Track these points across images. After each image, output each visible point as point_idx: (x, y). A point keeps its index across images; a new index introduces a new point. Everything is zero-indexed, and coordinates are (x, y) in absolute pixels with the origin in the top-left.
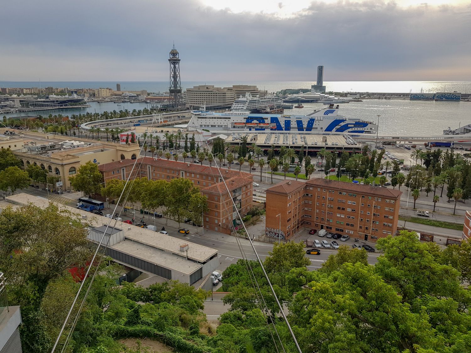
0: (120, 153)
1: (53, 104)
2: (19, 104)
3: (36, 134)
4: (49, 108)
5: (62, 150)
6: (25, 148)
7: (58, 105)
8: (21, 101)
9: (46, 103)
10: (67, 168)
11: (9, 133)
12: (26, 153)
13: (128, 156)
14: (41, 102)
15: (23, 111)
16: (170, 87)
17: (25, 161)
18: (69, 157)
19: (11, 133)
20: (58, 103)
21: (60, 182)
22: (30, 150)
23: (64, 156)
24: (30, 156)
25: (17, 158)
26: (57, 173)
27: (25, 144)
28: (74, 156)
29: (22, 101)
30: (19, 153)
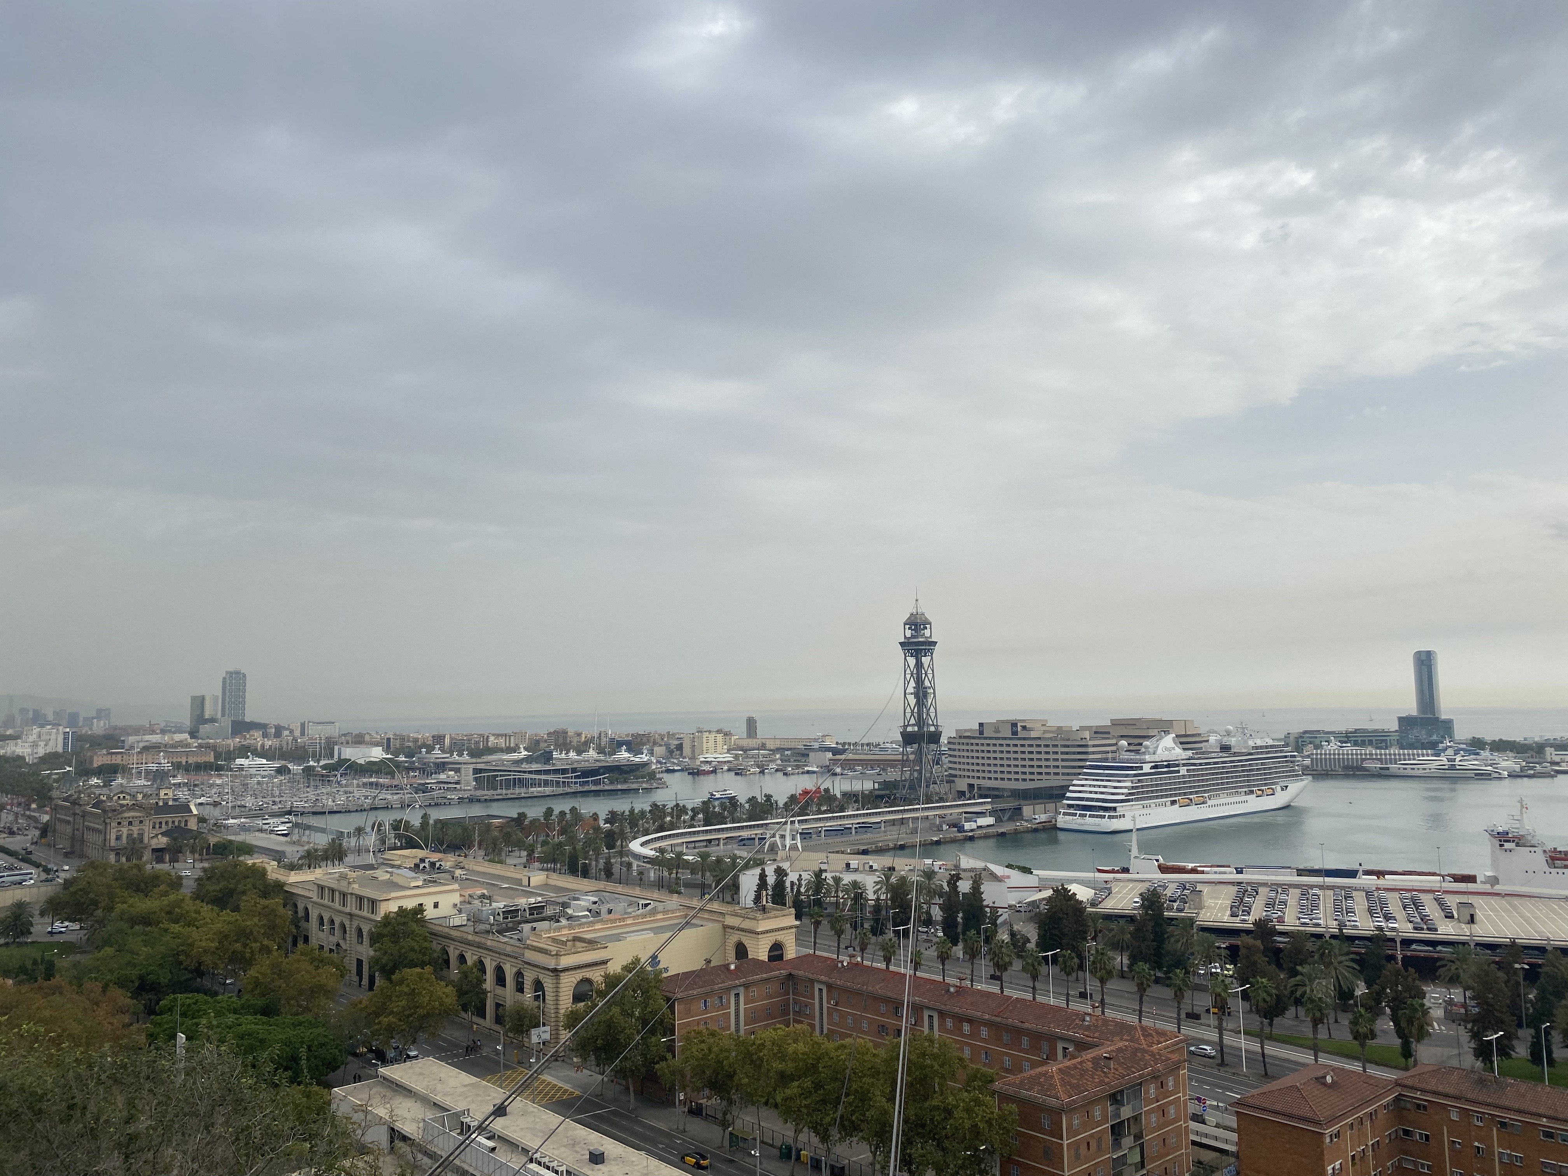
0: (733, 939)
1: (560, 778)
2: (471, 777)
3: (496, 869)
4: (548, 790)
5: (564, 922)
6: (460, 911)
7: (576, 783)
8: (476, 771)
9: (543, 777)
10: (568, 982)
11: (427, 865)
12: (462, 929)
13: (760, 951)
14: (530, 772)
15: (479, 801)
16: (905, 727)
17: (453, 954)
18: (578, 944)
19: (433, 864)
20: (576, 777)
21: (542, 1029)
22: (475, 919)
23: (564, 943)
24: (470, 937)
25: (435, 942)
26: (537, 998)
27: (462, 899)
28: (592, 944)
29: (480, 771)
30: (440, 929)
